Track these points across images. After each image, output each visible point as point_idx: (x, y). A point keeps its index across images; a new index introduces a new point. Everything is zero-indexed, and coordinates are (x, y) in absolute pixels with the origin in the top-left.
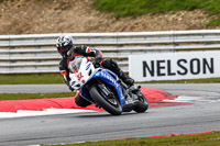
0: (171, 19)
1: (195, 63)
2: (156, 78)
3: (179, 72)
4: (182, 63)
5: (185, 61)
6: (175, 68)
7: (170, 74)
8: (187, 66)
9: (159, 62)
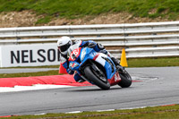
0: (3, 19)
1: (52, 52)
2: (21, 64)
3: (39, 60)
4: (41, 53)
5: (44, 51)
6: (36, 56)
7: (32, 61)
8: (45, 55)
9: (23, 52)
